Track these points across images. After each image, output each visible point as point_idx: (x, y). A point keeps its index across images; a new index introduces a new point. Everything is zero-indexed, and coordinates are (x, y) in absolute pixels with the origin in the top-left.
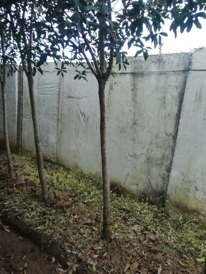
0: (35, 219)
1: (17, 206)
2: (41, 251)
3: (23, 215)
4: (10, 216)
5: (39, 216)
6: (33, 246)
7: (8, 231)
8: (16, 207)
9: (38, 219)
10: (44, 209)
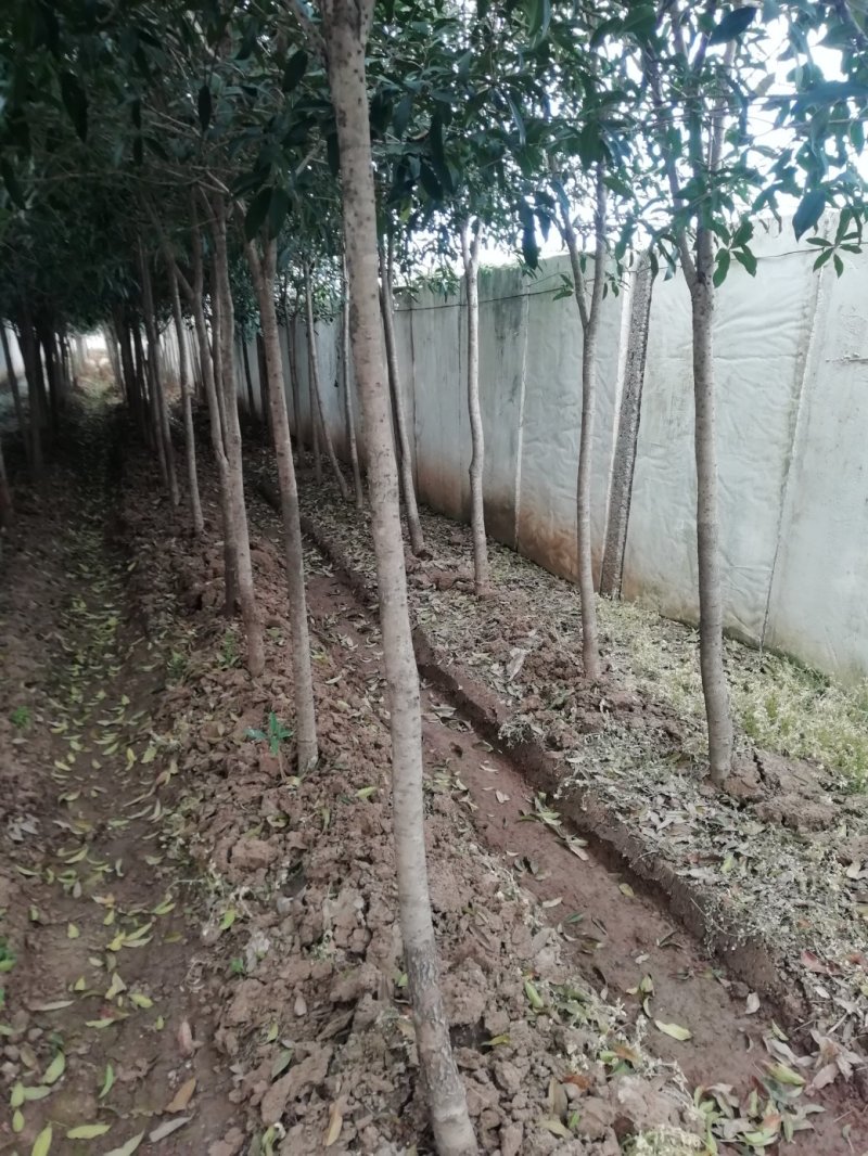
0: (680, 839)
1: (613, 776)
2: (702, 958)
3: (634, 812)
4: (588, 806)
5: (696, 834)
6: (672, 931)
7: (583, 856)
8: (608, 781)
9: (691, 839)
10: (714, 812)
